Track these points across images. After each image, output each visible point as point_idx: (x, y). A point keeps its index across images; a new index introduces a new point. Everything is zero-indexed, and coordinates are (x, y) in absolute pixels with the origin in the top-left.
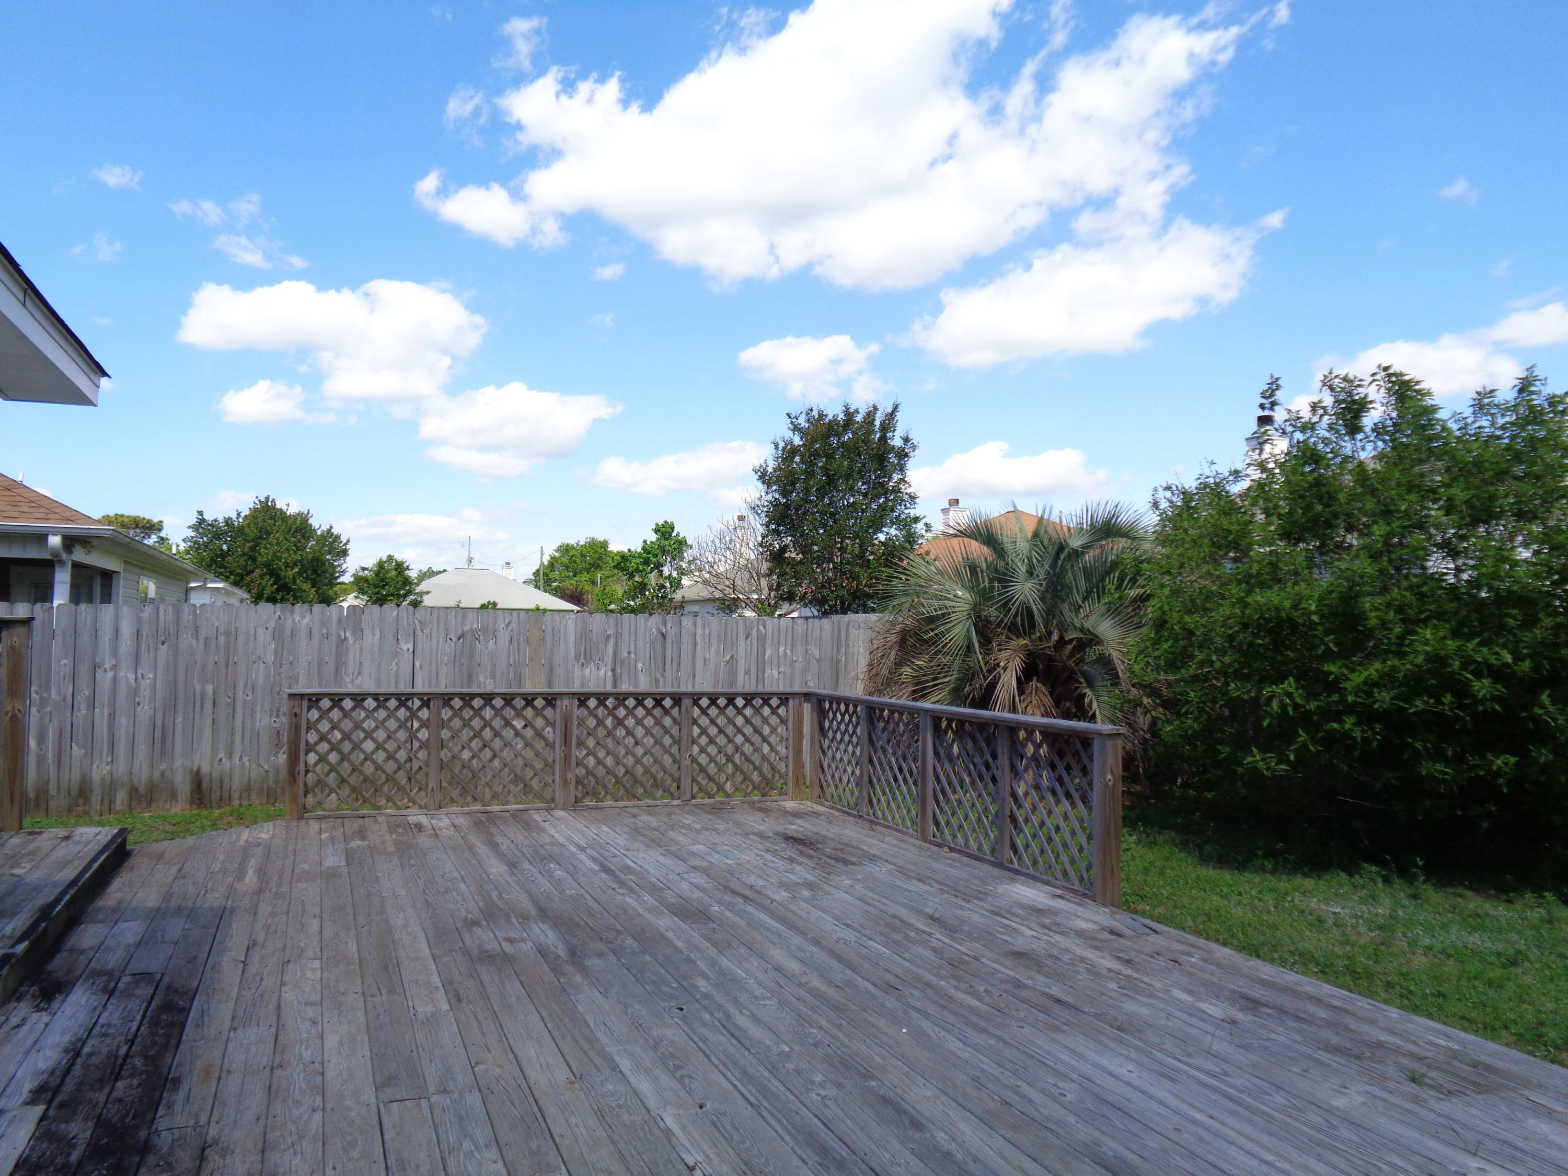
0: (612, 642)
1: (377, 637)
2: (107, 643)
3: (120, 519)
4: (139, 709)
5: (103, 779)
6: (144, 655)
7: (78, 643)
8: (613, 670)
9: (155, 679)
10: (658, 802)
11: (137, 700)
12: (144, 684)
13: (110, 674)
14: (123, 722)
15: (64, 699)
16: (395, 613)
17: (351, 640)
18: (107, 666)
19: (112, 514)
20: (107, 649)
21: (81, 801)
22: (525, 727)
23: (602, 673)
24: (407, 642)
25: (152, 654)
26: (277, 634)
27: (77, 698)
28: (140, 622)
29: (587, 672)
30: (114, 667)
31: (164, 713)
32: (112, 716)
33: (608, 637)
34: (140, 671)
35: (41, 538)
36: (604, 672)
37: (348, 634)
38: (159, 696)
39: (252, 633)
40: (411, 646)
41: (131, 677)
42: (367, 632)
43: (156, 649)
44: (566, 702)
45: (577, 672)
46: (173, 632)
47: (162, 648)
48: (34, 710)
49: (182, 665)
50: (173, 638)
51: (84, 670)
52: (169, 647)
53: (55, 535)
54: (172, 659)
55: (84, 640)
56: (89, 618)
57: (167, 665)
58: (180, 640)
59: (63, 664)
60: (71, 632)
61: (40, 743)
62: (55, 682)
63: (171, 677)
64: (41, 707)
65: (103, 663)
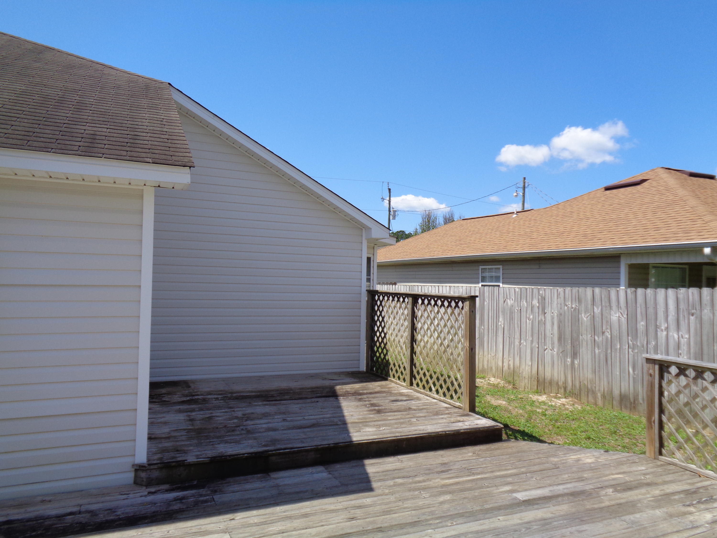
2: (662, 314)
6: (682, 323)
7: (648, 313)
9: (689, 338)
11: (680, 352)
12: (683, 341)
13: (665, 333)
15: (643, 346)
18: (663, 328)
20: (662, 316)
25: (686, 321)
27: (649, 346)
28: (677, 299)
30: (667, 329)
34: (680, 333)
35: (698, 249)
38: (692, 350)
41: (676, 336)
43: (689, 319)
46: (698, 307)
47: (692, 318)
48: (630, 350)
49: (705, 332)
50: (698, 312)
51: (651, 329)
52: (696, 318)
53: (707, 247)
54: (698, 326)
55: (651, 310)
56: (652, 298)
57: (696, 329)
58: (703, 313)
59: (641, 324)
60: (643, 306)
61: (634, 371)
62: (639, 335)
63: (699, 339)
64: (633, 349)
65: (660, 326)
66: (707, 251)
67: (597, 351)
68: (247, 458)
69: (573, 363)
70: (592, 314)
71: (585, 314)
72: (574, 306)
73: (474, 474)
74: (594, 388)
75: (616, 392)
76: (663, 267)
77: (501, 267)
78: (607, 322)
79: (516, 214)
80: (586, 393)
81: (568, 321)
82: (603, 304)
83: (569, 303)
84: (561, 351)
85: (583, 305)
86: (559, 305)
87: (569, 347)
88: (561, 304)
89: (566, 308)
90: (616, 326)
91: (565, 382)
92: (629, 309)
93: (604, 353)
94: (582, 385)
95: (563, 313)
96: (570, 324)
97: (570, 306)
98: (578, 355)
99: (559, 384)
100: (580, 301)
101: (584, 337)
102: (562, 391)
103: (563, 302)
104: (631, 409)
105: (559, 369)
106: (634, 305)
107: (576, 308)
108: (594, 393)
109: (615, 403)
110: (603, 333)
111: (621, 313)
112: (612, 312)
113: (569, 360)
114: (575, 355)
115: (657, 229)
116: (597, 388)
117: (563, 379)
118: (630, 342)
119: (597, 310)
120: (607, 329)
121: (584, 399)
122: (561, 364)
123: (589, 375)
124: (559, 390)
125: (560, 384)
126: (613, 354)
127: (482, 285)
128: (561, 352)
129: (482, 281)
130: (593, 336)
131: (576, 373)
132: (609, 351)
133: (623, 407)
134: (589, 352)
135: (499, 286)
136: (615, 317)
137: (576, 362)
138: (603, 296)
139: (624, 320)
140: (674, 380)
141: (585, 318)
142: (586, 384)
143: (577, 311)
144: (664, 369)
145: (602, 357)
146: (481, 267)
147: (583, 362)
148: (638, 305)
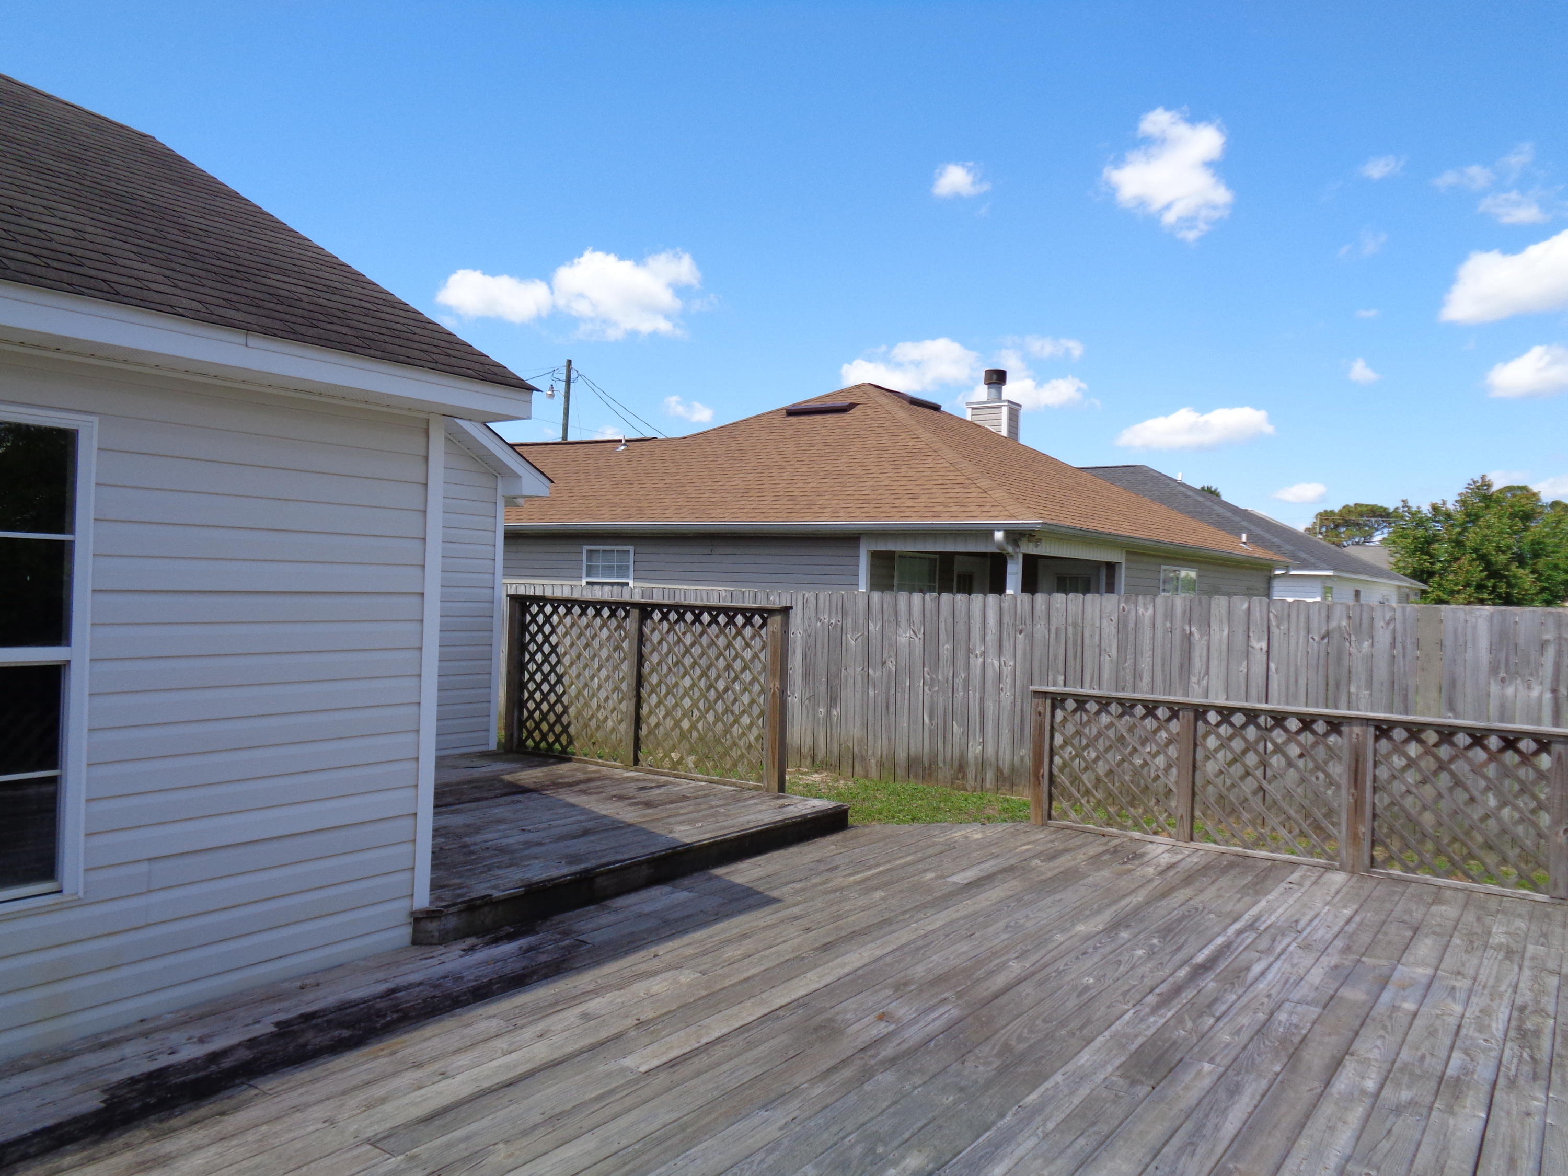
0: (1551, 652)
1: (1226, 633)
2: (978, 631)
3: (1359, 509)
4: (1002, 694)
5: (976, 758)
6: (1006, 644)
7: (956, 630)
8: (1554, 691)
9: (1015, 666)
10: (1507, 891)
11: (1001, 686)
12: (1007, 671)
13: (980, 660)
14: (990, 705)
15: (947, 680)
16: (1245, 606)
17: (1197, 635)
18: (978, 652)
19: (1351, 504)
20: (978, 636)
21: (960, 776)
22: (1301, 756)
23: (1535, 693)
24: (1259, 640)
25: (1012, 641)
26: (1122, 627)
27: (956, 680)
28: (1000, 609)
29: (1510, 691)
30: (984, 653)
31: (1022, 702)
32: (982, 699)
33: (1543, 645)
34: (1003, 659)
35: (986, 533)
36: (1539, 692)
37: (1193, 629)
38: (1018, 683)
39: (1098, 624)
40: (1264, 645)
41: (996, 664)
42: (1214, 626)
43: (1015, 638)
44: (1357, 730)
45: (1494, 688)
46: (1029, 621)
47: (1020, 637)
48: (926, 688)
49: (1037, 655)
50: (1029, 628)
51: (961, 655)
52: (1026, 636)
53: (998, 530)
54: (1028, 649)
55: (961, 627)
56: (963, 607)
57: (1024, 654)
58: (1035, 630)
59: (946, 649)
60: (950, 619)
61: (931, 719)
62: (941, 664)
63: (1028, 665)
64: (931, 686)
65: (974, 649)
66: (999, 535)
67: (871, 693)
68: (571, 882)
69: (828, 714)
70: (866, 633)
71: (854, 632)
72: (833, 621)
73: (870, 868)
74: (864, 752)
75: (902, 755)
76: (920, 558)
77: (631, 548)
78: (891, 645)
79: (624, 445)
80: (851, 761)
81: (823, 647)
82: (886, 618)
83: (825, 617)
84: (807, 696)
85: (850, 620)
86: (806, 621)
87: (823, 688)
88: (809, 619)
89: (819, 624)
90: (904, 653)
91: (814, 748)
92: (927, 625)
93: (884, 695)
94: (843, 750)
95: (813, 633)
96: (826, 650)
97: (826, 621)
98: (839, 701)
99: (803, 750)
100: (844, 613)
101: (851, 671)
102: (808, 761)
103: (814, 614)
104: (923, 778)
105: (803, 724)
106: (935, 618)
107: (836, 624)
108: (864, 760)
109: (898, 771)
110: (883, 663)
111: (914, 632)
112: (900, 631)
113: (822, 710)
114: (833, 701)
115: (914, 497)
116: (870, 752)
117: (809, 742)
118: (926, 675)
119: (874, 628)
120: (890, 656)
121: (847, 771)
122: (808, 717)
123: (858, 733)
124: (803, 761)
125: (805, 750)
126: (899, 695)
127: (588, 583)
128: (808, 698)
129: (588, 575)
130: (866, 669)
131: (834, 731)
132: (893, 691)
133: (911, 776)
134: (858, 695)
135: (627, 584)
136: (903, 637)
137: (835, 713)
138: (885, 606)
139: (918, 642)
140: (1069, 718)
141: (851, 641)
142: (851, 745)
143: (839, 629)
144: (1058, 704)
145: (881, 702)
146: (586, 548)
147: (846, 712)
148: (942, 618)
